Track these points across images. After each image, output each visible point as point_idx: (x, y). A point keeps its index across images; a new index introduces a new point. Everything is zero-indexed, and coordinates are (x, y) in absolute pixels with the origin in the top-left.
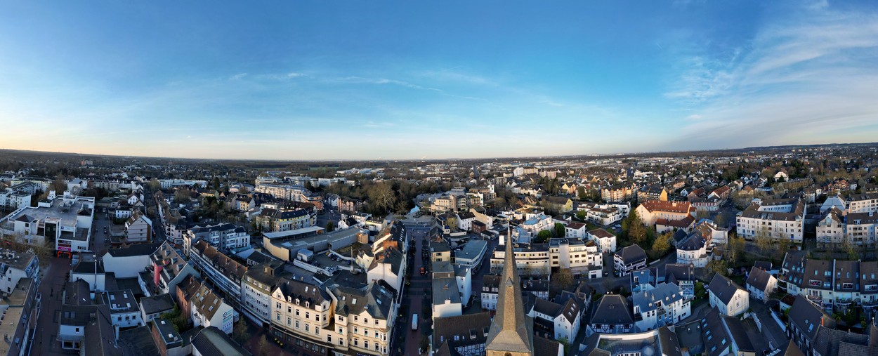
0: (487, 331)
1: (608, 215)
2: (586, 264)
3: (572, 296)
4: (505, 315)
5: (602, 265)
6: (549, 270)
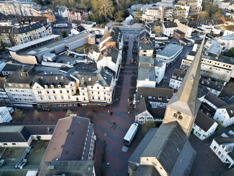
0: (169, 98)
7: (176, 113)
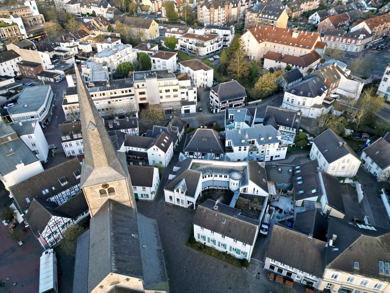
0: (78, 174)
1: (206, 44)
2: (179, 99)
3: (164, 130)
4: (94, 156)
5: (196, 100)
6: (137, 108)
7: (101, 188)
